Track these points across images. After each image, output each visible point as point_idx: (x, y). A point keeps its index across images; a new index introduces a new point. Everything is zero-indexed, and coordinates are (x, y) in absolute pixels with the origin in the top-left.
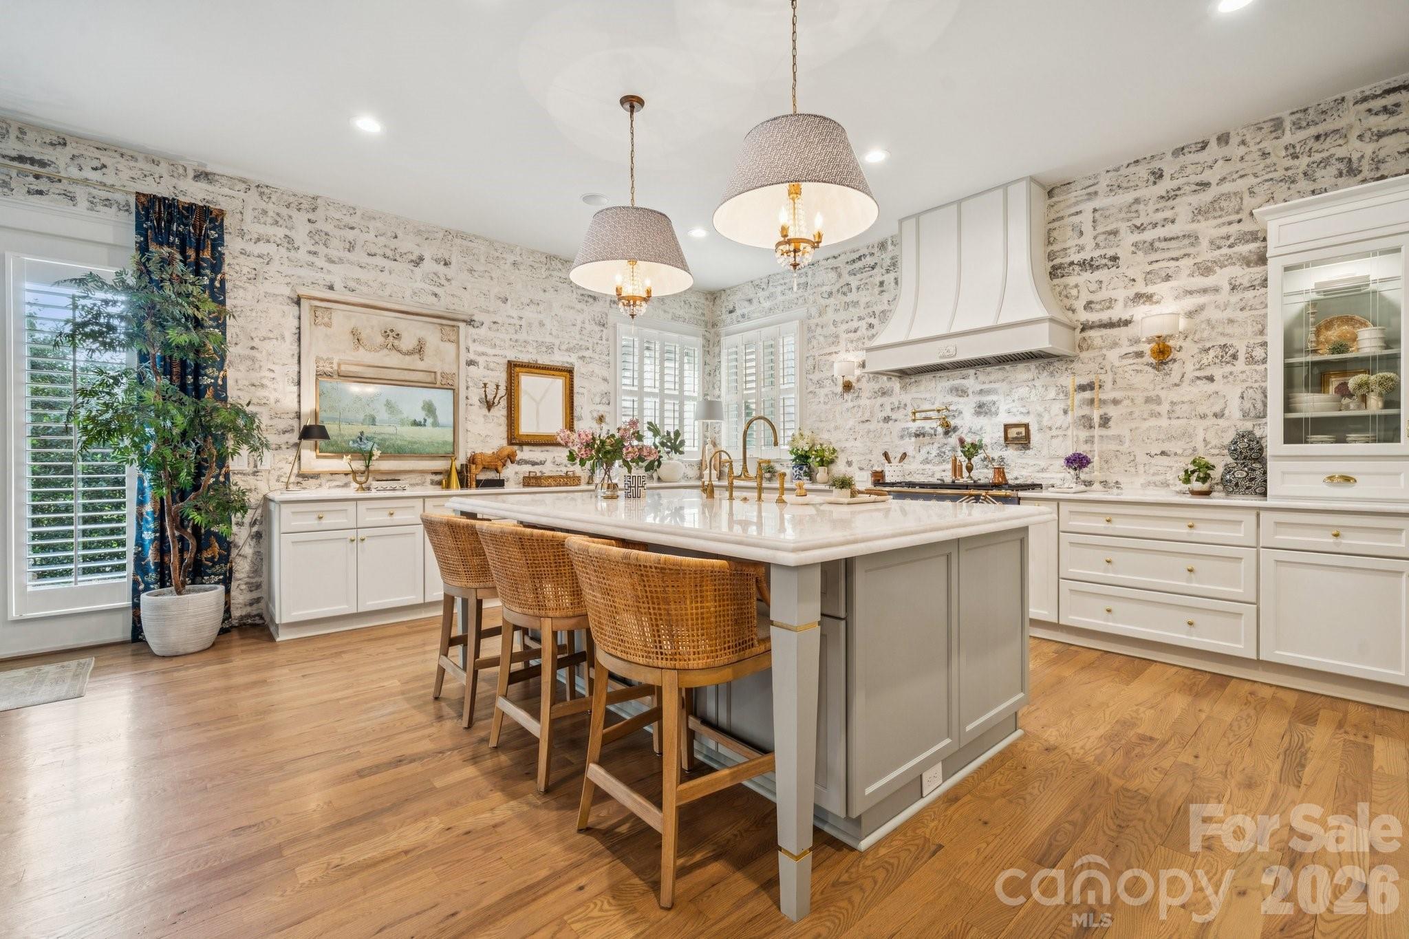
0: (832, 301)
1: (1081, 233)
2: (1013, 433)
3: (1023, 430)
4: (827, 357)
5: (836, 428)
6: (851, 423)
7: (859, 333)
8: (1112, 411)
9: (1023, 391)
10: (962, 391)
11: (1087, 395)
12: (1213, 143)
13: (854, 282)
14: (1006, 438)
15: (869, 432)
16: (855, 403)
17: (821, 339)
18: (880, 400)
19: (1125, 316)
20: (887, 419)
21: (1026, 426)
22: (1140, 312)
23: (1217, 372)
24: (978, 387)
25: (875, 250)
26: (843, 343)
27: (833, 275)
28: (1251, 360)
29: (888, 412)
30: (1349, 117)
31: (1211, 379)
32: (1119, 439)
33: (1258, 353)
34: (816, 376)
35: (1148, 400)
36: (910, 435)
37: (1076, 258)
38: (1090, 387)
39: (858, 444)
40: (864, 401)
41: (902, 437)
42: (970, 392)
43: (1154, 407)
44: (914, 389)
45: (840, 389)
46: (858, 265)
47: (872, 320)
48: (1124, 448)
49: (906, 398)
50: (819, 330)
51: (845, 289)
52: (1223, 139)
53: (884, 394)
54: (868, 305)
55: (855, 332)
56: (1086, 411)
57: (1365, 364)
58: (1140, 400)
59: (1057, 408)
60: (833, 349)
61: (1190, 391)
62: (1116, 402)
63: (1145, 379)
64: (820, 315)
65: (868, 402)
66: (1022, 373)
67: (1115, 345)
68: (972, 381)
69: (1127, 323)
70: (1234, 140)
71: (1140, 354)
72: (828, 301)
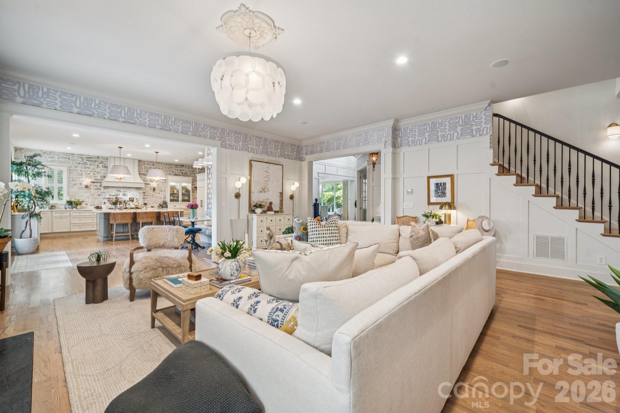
0: (80, 165)
1: (143, 169)
2: (131, 199)
3: (133, 199)
4: (79, 179)
5: (81, 196)
6: (87, 195)
7: (90, 175)
8: (148, 197)
9: (133, 192)
10: (120, 191)
11: (144, 194)
12: (160, 163)
13: (88, 163)
14: (130, 200)
15: (94, 197)
16: (89, 191)
17: (76, 174)
18: (97, 191)
19: (149, 183)
20: (99, 195)
21: (134, 198)
22: (151, 183)
23: (161, 193)
24: (123, 191)
25: (96, 158)
26: (84, 176)
27: (81, 160)
28: (164, 192)
29: (100, 193)
30: (173, 166)
31: (160, 193)
32: (148, 201)
33: (165, 191)
34: (74, 183)
35: (152, 196)
36: (106, 199)
37: (142, 173)
38: (144, 193)
39: (89, 200)
40: (92, 190)
41: (104, 199)
42: (121, 191)
43: (153, 196)
44: (107, 189)
45: (83, 187)
46: (90, 159)
47: (95, 173)
48: (149, 202)
49: (105, 191)
50: (74, 171)
51: (85, 164)
52: (161, 163)
53: (98, 189)
54: (93, 169)
55: (89, 174)
56: (143, 196)
57: (176, 194)
58: (151, 195)
59: (139, 196)
60: (80, 177)
61: (157, 195)
62: (148, 195)
63: (152, 192)
64: (75, 168)
65: (93, 191)
66: (133, 190)
67: (148, 187)
68: (122, 190)
69: (149, 184)
70: (162, 164)
71: (151, 189)
72: (79, 165)
